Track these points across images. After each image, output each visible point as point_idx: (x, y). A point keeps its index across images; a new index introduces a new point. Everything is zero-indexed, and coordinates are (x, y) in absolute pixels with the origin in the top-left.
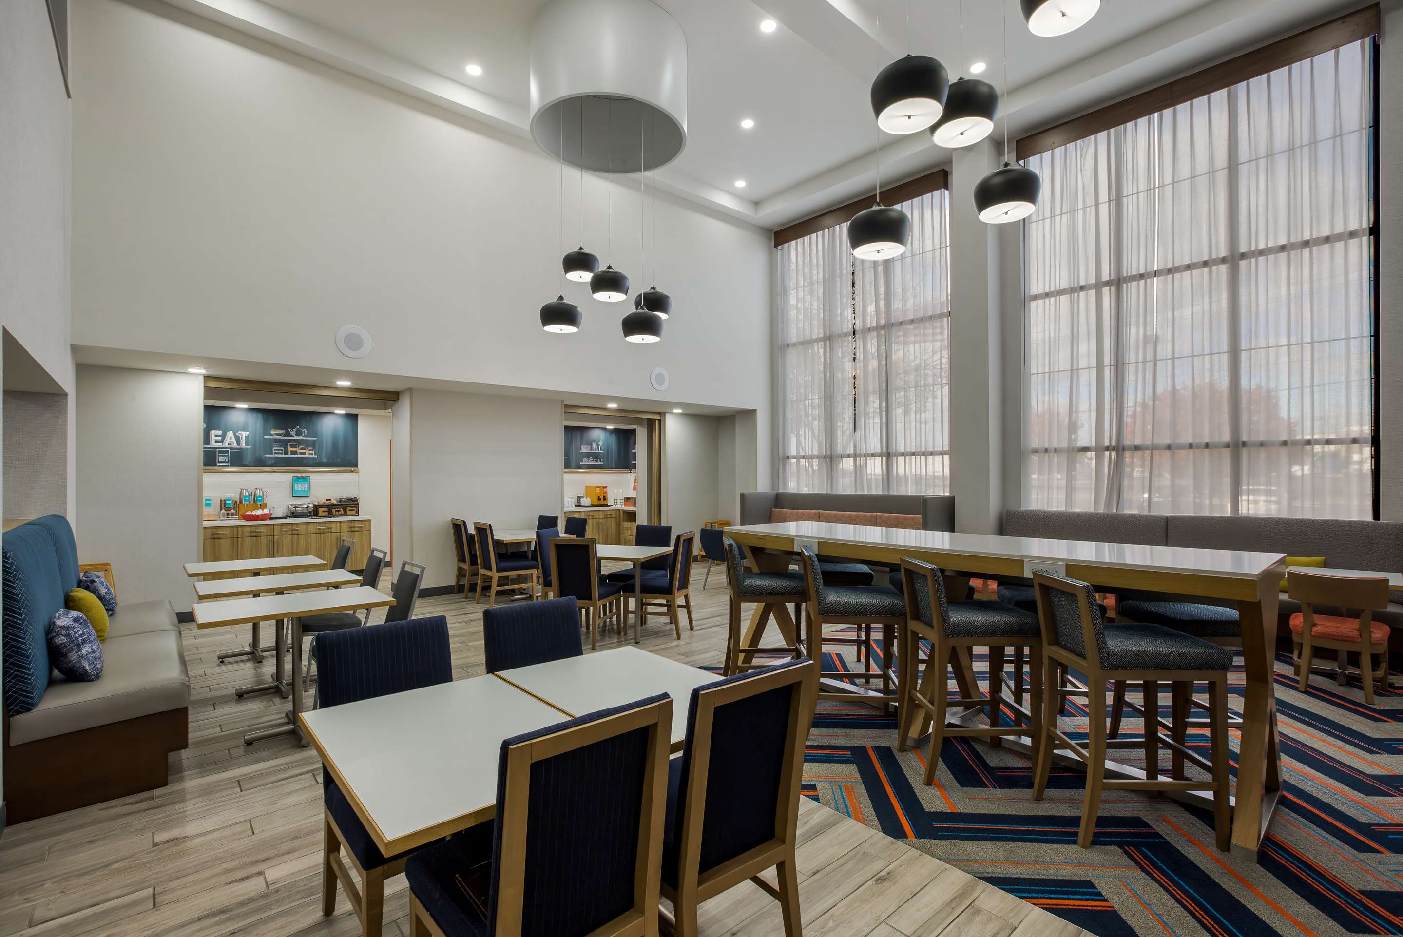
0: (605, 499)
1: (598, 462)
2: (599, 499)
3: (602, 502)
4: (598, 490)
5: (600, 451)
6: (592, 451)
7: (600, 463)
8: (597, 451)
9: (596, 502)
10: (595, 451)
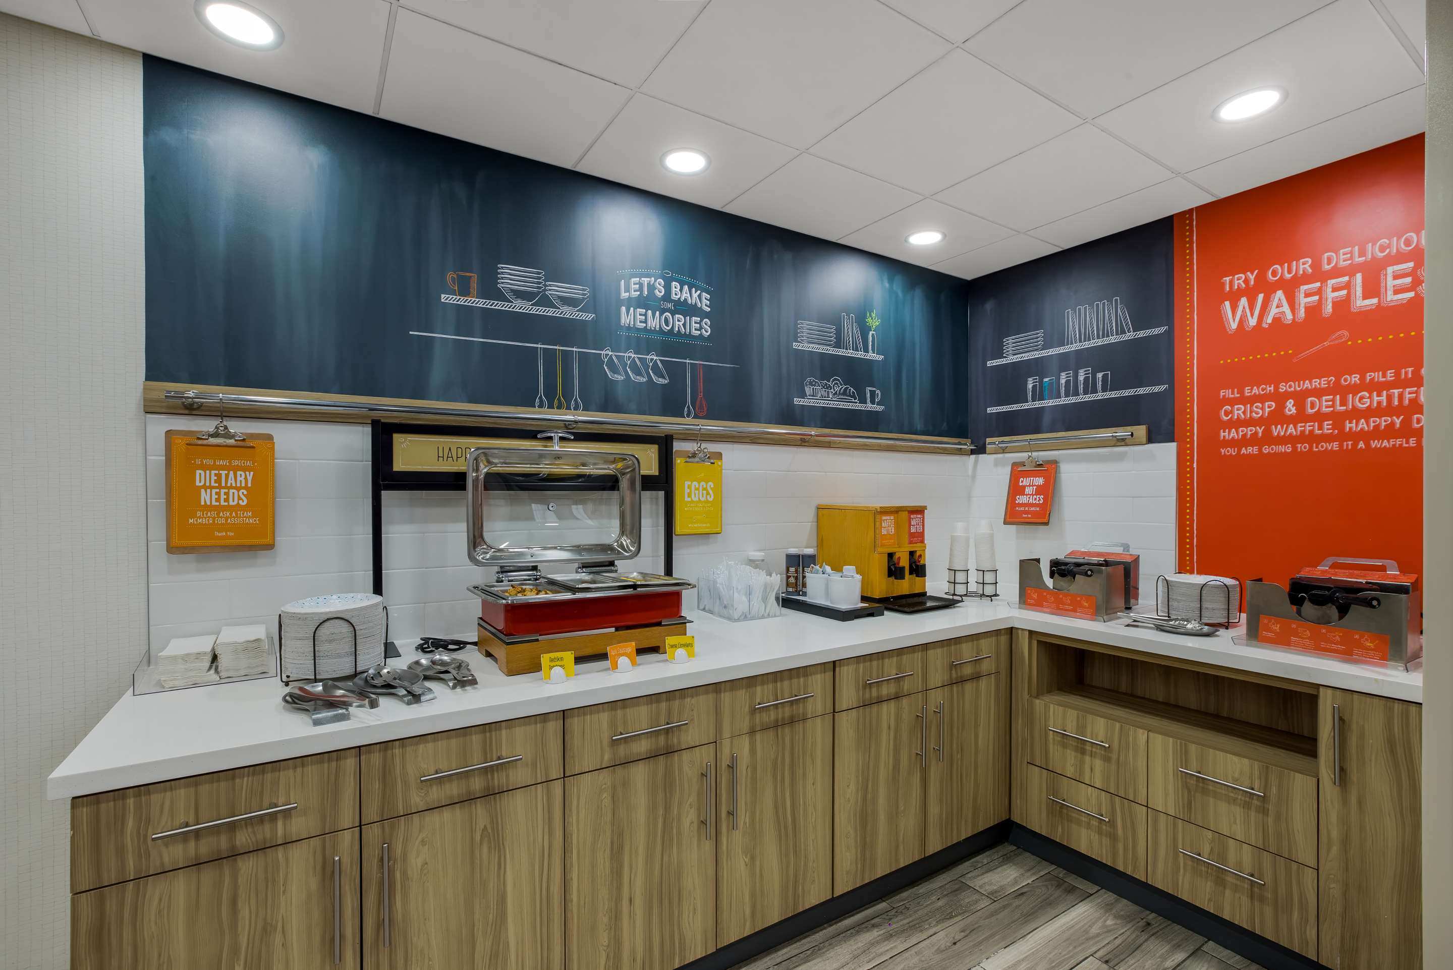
0: (918, 570)
1: (863, 401)
2: (894, 572)
3: (905, 586)
4: (888, 525)
5: (872, 356)
6: (841, 352)
7: (870, 407)
8: (860, 354)
9: (882, 587)
10: (850, 353)
